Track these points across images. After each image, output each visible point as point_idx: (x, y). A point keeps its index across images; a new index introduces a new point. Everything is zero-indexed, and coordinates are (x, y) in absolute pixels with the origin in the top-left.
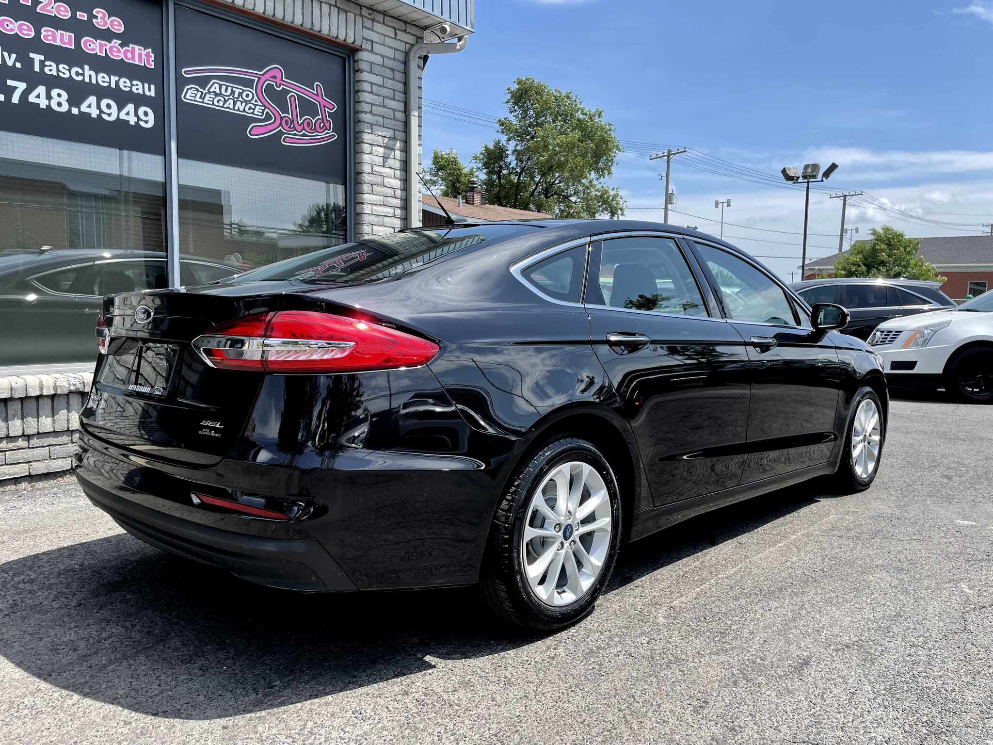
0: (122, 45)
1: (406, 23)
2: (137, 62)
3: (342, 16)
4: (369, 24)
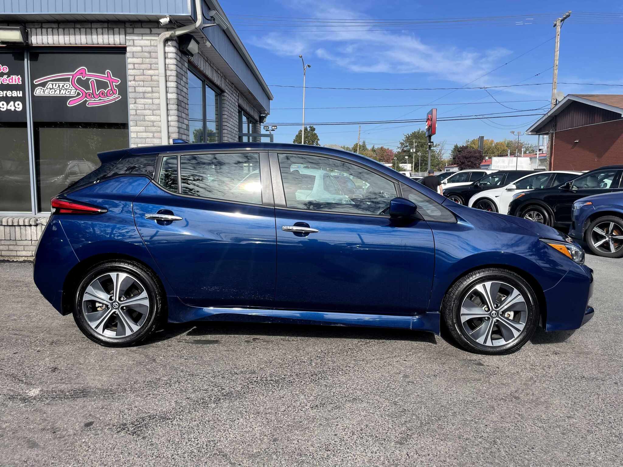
1: (158, 22)
3: (111, 31)
4: (131, 30)
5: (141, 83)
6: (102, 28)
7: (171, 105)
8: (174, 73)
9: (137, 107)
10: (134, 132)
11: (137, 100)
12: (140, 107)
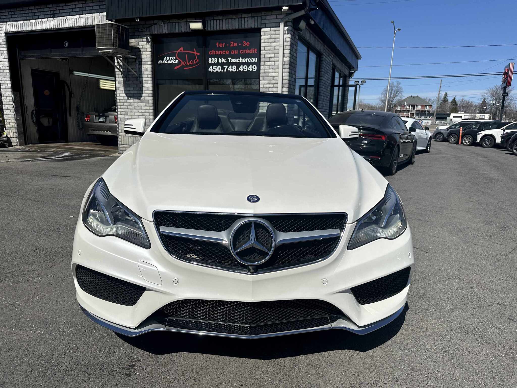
5: (268, 52)
6: (248, 17)
7: (286, 65)
8: (289, 44)
9: (265, 68)
10: (262, 84)
11: (265, 63)
12: (266, 67)
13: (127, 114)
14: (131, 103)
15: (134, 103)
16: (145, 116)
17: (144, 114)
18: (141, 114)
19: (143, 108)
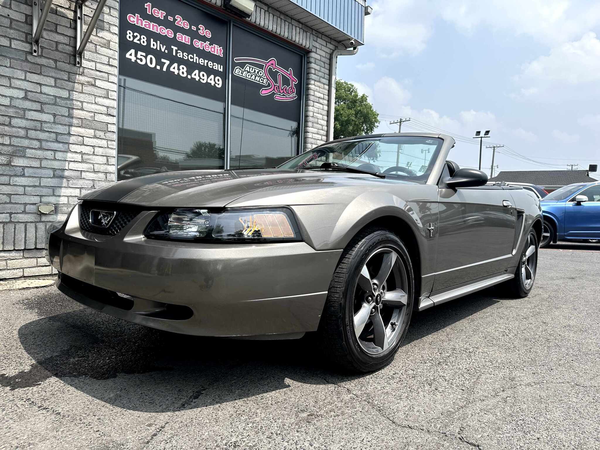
0: (210, 44)
1: (331, 39)
2: (216, 54)
3: (305, 34)
4: (315, 38)
13: (25, 152)
14: (41, 122)
15: (54, 122)
16: (93, 164)
17: (89, 159)
18: (78, 157)
19: (87, 141)
